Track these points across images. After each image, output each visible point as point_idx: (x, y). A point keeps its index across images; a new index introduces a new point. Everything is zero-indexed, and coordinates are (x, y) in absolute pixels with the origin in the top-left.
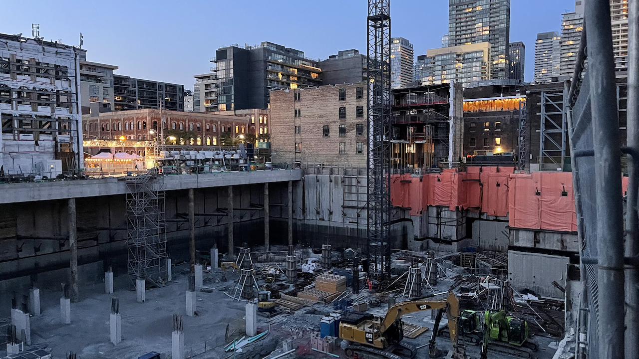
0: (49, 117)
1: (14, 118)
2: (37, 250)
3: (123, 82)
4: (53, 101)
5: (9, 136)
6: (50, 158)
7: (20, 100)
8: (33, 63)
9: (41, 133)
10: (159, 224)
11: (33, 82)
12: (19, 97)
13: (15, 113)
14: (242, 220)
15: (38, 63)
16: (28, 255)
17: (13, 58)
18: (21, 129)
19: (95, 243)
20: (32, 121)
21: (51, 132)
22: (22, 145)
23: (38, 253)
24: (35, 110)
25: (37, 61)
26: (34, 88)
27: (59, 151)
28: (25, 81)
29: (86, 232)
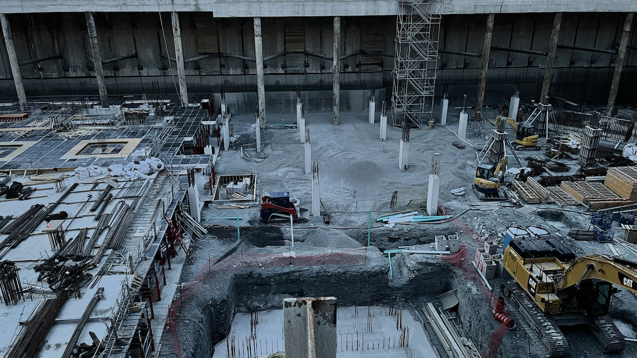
2: (323, 67)
10: (428, 56)
14: (593, 65)
16: (314, 72)
19: (380, 69)
23: (323, 71)
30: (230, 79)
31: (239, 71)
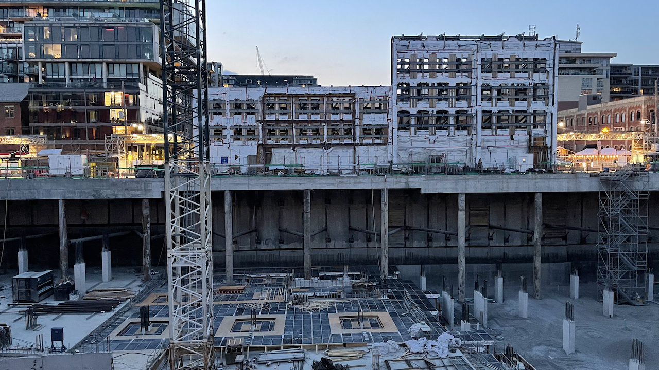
0: (525, 112)
1: (493, 115)
2: (506, 240)
3: (624, 71)
4: (530, 95)
5: (488, 132)
6: (523, 152)
7: (499, 97)
8: (514, 59)
9: (517, 127)
11: (512, 79)
12: (499, 94)
13: (495, 110)
15: (518, 59)
16: (497, 245)
17: (495, 58)
18: (499, 125)
19: (564, 242)
20: (509, 116)
21: (526, 126)
22: (498, 140)
23: (507, 244)
24: (512, 105)
25: (517, 57)
26: (513, 84)
27: (532, 145)
28: (505, 78)
29: (554, 230)
30: (414, 251)
31: (423, 244)
